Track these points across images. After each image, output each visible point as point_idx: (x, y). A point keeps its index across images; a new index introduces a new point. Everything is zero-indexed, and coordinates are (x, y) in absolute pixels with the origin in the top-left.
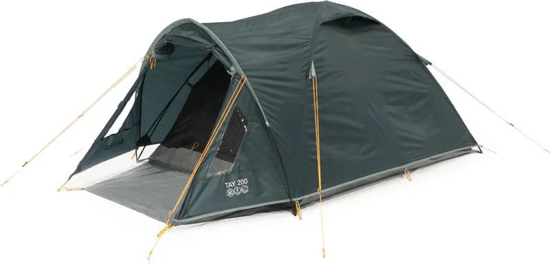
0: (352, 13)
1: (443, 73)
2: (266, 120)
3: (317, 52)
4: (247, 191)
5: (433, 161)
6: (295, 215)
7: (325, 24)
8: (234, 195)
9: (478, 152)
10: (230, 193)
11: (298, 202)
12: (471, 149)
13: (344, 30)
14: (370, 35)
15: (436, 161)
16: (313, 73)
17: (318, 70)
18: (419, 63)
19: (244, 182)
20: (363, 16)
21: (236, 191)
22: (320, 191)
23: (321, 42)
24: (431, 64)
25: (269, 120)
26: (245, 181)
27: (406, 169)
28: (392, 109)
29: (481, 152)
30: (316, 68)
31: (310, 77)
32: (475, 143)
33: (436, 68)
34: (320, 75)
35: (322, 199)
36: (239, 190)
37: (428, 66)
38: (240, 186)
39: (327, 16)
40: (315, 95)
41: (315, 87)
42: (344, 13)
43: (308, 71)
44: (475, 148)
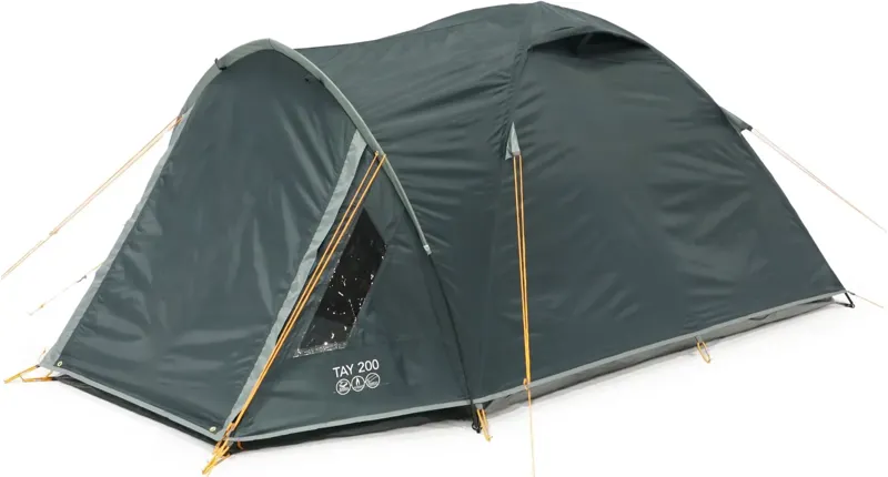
0: (591, 27)
1: (773, 145)
2: (424, 240)
3: (520, 106)
4: (377, 384)
5: (755, 323)
6: (478, 432)
7: (538, 48)
8: (352, 391)
9: (846, 305)
10: (343, 388)
11: (480, 407)
12: (830, 300)
13: (576, 60)
14: (627, 70)
15: (761, 324)
16: (514, 146)
17: (526, 141)
18: (727, 126)
19: (372, 365)
20: (614, 32)
21: (354, 385)
22: (528, 384)
23: (529, 86)
24: (750, 128)
25: (429, 241)
26: (374, 364)
27: (700, 340)
28: (672, 220)
29: (851, 305)
30: (519, 138)
31: (508, 156)
32: (838, 287)
33: (762, 137)
34: (528, 151)
35: (533, 398)
36: (362, 383)
37: (745, 133)
38: (364, 375)
39: (541, 32)
40: (519, 190)
41: (517, 174)
42: (576, 26)
43: (504, 143)
44: (840, 297)
